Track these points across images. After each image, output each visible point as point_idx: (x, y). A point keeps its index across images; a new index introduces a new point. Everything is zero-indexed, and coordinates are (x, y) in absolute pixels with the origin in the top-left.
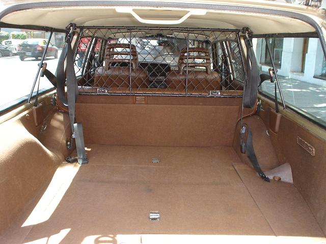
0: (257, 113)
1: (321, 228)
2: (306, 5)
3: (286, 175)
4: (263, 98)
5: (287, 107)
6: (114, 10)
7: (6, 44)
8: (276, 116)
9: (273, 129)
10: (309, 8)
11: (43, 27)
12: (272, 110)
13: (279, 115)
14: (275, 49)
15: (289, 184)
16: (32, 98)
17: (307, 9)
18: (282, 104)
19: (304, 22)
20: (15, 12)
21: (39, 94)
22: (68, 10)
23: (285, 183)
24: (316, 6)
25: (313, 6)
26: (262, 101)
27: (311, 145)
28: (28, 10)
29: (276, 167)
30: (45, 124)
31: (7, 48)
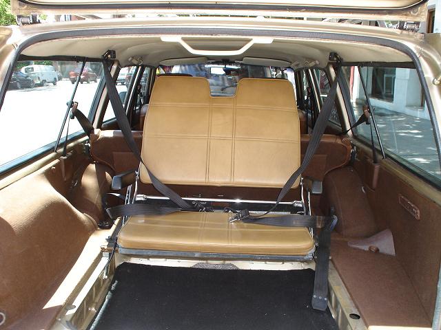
0: (350, 164)
1: (427, 314)
2: (400, 29)
3: (386, 244)
4: (358, 144)
5: (387, 156)
6: (159, 38)
7: (26, 72)
8: (374, 167)
9: (370, 184)
10: (404, 32)
11: (73, 57)
12: (369, 160)
13: (377, 167)
14: (385, 75)
15: (390, 256)
16: (59, 146)
17: (401, 33)
18: (380, 152)
19: (397, 51)
20: (38, 43)
21: (67, 142)
22: (104, 39)
23: (383, 255)
24: (413, 30)
25: (408, 29)
26: (358, 148)
27: (416, 206)
28: (54, 41)
29: (373, 235)
30: (76, 179)
31: (27, 77)
